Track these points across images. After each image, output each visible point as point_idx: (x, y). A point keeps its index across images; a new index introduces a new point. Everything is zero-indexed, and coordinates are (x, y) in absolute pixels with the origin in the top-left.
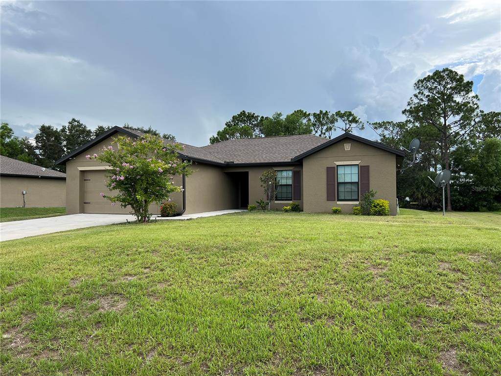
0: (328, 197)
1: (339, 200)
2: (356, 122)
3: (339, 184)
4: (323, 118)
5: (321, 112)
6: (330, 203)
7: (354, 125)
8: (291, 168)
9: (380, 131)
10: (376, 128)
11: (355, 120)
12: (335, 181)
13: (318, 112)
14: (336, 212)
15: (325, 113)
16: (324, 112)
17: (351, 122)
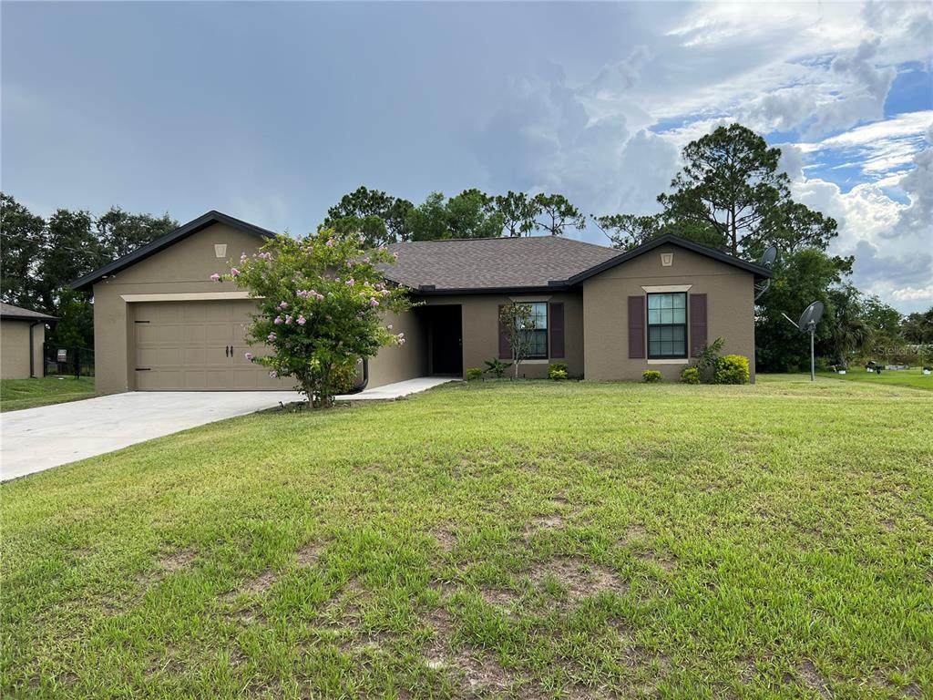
0: (630, 352)
1: (651, 357)
2: (574, 215)
3: (651, 327)
4: (517, 207)
5: (511, 194)
6: (635, 362)
7: (568, 220)
8: (546, 299)
9: (612, 232)
10: (605, 226)
11: (570, 212)
12: (643, 324)
13: (505, 195)
14: (651, 379)
15: (520, 197)
16: (518, 195)
17: (563, 214)
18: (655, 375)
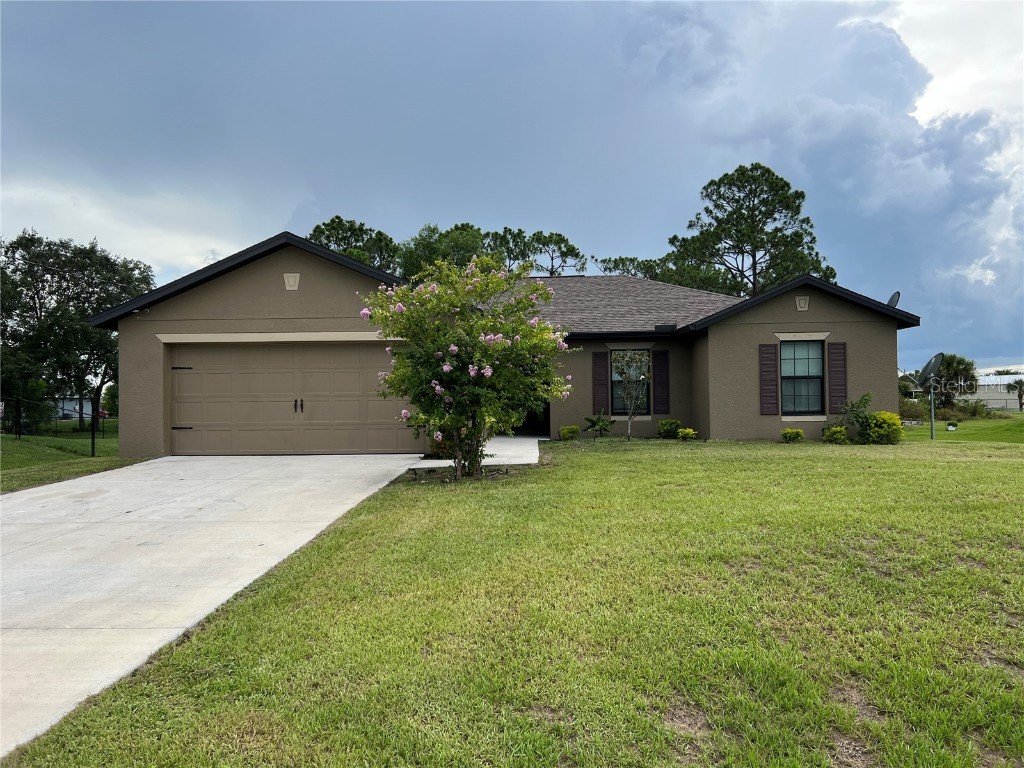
0: (761, 408)
1: (784, 414)
3: (784, 379)
4: (516, 245)
5: (508, 230)
6: (770, 419)
7: (569, 261)
8: (648, 346)
11: (572, 252)
12: (776, 376)
13: (502, 232)
15: (518, 234)
17: (564, 255)
18: (798, 434)
